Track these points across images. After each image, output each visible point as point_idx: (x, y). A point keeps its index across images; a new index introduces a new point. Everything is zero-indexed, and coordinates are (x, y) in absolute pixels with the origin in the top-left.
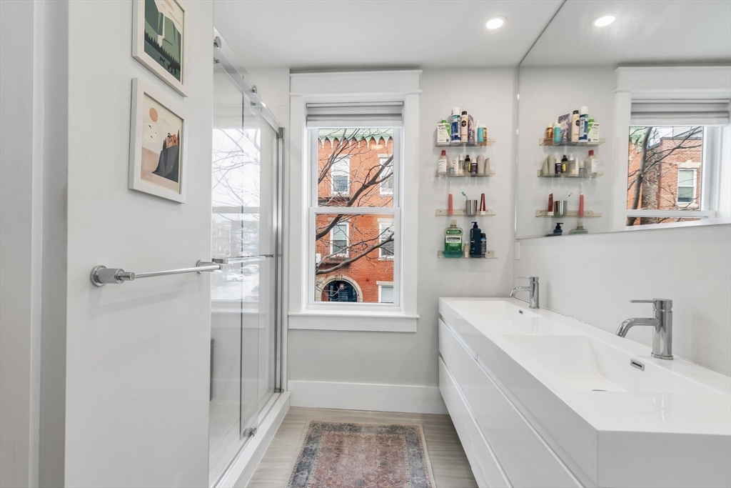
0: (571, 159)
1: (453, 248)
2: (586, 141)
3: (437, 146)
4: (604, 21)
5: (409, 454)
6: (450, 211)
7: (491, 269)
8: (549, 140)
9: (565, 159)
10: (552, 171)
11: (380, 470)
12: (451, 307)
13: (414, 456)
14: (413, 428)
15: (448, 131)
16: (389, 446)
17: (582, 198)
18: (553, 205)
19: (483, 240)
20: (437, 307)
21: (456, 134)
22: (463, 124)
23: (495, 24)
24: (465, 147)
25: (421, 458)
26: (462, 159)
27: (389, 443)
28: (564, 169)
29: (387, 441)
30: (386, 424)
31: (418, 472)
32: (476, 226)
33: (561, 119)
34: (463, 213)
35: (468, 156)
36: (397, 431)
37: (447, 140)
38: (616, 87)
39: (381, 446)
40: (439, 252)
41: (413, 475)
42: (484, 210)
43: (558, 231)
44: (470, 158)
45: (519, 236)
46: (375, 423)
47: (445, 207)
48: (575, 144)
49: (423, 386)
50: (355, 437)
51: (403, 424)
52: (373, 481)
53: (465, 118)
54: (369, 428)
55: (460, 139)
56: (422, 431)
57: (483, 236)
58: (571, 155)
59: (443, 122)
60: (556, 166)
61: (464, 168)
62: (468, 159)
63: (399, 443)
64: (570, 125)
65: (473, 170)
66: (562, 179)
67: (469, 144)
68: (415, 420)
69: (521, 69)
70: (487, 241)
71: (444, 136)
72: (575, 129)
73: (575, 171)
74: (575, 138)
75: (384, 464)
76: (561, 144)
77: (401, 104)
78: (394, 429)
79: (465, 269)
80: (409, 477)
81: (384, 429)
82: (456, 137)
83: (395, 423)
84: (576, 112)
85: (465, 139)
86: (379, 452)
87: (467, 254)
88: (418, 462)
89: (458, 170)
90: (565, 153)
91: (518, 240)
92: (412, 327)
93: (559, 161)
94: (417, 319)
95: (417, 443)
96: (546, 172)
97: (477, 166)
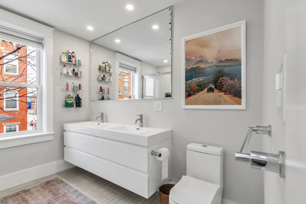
0: (106, 76)
1: (70, 104)
2: (110, 72)
3: (61, 62)
4: (118, 41)
5: (62, 186)
6: (67, 89)
7: (82, 111)
8: (100, 69)
9: (104, 76)
10: (101, 79)
11: (53, 196)
12: (69, 127)
13: (64, 186)
14: (56, 179)
15: (67, 57)
16: (50, 188)
17: (108, 88)
18: (101, 90)
19: (80, 101)
20: (63, 128)
21: (71, 60)
22: (73, 57)
23: (90, 28)
24: (72, 65)
25: (67, 185)
26: (72, 70)
27: (50, 187)
28: (104, 79)
29: (48, 187)
30: (43, 183)
31: (69, 189)
32: (78, 96)
33: (103, 63)
34: (72, 90)
35: (74, 69)
36: (50, 182)
37: (66, 61)
38: (116, 58)
39: (46, 190)
40: (62, 105)
41: (68, 190)
42: (81, 90)
43: (103, 99)
44: (75, 70)
45: (92, 99)
46: (36, 185)
47: (65, 87)
48: (107, 72)
49: (56, 162)
50: (30, 193)
51: (51, 179)
52: (53, 200)
53: (74, 54)
54: (34, 187)
55: (72, 62)
56: (61, 178)
57: (81, 99)
58: (106, 75)
59: (64, 53)
60: (102, 78)
61: (73, 73)
62: (74, 70)
63: (54, 185)
64: (106, 66)
65: (76, 74)
66: (103, 82)
67: (75, 65)
68: (55, 176)
69: (92, 43)
70: (82, 101)
71: (65, 59)
72: (107, 68)
73: (107, 80)
74: (107, 70)
75: (53, 194)
76: (103, 71)
77: (42, 39)
78: (48, 183)
79: (73, 112)
80: (67, 192)
81: (43, 185)
82: (70, 61)
83: (47, 181)
84: (107, 62)
85: (74, 62)
86: (47, 192)
87: (75, 106)
88: (67, 186)
89: (71, 74)
90: (104, 74)
91: (92, 101)
92: (51, 138)
93: (103, 76)
94: (53, 134)
95: (62, 182)
96: (99, 79)
97: (77, 73)
